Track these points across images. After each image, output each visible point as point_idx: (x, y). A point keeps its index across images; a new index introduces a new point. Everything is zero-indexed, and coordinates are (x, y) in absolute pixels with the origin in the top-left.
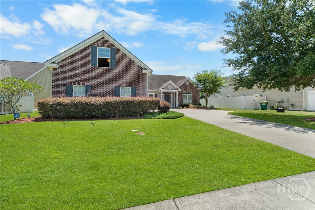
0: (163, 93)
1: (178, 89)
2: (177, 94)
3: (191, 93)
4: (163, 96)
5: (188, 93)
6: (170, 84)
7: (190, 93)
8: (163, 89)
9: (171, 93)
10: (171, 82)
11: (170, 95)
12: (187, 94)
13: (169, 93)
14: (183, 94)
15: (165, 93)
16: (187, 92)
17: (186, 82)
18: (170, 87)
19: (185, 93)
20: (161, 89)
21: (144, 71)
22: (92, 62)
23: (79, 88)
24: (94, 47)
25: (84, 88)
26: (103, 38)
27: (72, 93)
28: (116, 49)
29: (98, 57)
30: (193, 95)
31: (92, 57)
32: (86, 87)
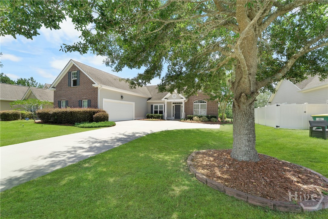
1: (182, 98)
2: (183, 103)
3: (205, 102)
4: (173, 106)
5: (201, 103)
6: (175, 93)
7: (203, 102)
8: (166, 98)
10: (175, 90)
11: (181, 105)
12: (200, 104)
13: (180, 103)
14: (194, 104)
15: (176, 103)
18: (174, 96)
19: (197, 103)
20: (163, 99)
21: (93, 85)
22: (68, 83)
23: (63, 102)
24: (69, 73)
25: (65, 103)
26: (74, 65)
27: (61, 106)
28: (80, 71)
29: (72, 79)
30: (208, 105)
31: (68, 80)
32: (66, 102)
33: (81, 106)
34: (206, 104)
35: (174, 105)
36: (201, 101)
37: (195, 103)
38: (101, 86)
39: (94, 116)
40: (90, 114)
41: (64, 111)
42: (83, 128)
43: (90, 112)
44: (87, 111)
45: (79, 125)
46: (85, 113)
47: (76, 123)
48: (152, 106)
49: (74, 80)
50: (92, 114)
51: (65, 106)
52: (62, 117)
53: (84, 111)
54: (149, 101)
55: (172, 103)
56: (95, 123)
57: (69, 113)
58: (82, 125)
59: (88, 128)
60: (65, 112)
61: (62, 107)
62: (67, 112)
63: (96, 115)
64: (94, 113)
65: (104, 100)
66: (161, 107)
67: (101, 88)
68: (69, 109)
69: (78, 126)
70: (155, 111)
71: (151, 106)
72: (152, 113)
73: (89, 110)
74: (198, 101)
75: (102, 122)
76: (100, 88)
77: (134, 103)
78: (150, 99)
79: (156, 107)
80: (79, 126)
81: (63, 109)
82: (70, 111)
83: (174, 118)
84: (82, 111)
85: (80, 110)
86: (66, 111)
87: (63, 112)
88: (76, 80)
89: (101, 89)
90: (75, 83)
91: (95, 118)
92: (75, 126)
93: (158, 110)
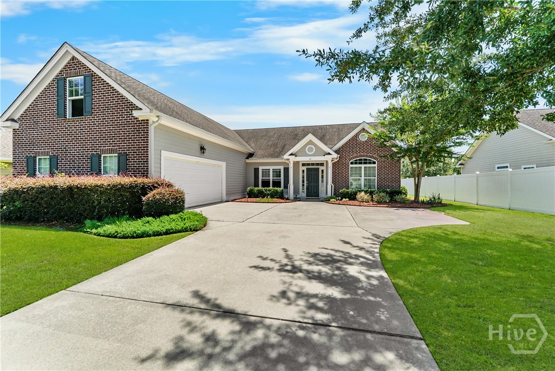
0: (303, 165)
1: (329, 154)
2: (330, 165)
3: (374, 163)
4: (303, 171)
5: (365, 163)
6: (310, 142)
7: (370, 163)
8: (291, 154)
9: (322, 164)
10: (310, 137)
11: (321, 168)
12: (363, 166)
13: (318, 164)
14: (351, 166)
15: (308, 164)
16: (361, 160)
17: (357, 135)
18: (310, 150)
19: (356, 163)
20: (286, 156)
21: (136, 113)
22: (58, 110)
23: (43, 161)
24: (60, 81)
25: (48, 162)
26: (73, 58)
27: (35, 171)
28: (93, 75)
29: (68, 98)
30: (379, 168)
31: (58, 101)
32: (50, 159)
33: (96, 170)
34: (376, 165)
35: (305, 168)
36: (365, 160)
37: (352, 163)
38: (158, 116)
39: (144, 198)
40: (132, 194)
41: (47, 185)
42: (116, 237)
43: (131, 187)
44: (122, 186)
45: (99, 226)
46: (117, 189)
47: (88, 222)
48: (256, 170)
49: (73, 101)
50: (137, 191)
51: (48, 169)
52: (40, 204)
53: (114, 186)
54: (249, 161)
55: (301, 165)
56: (150, 219)
57: (63, 190)
58: (110, 228)
59: (133, 237)
60: (51, 187)
61: (37, 173)
62: (56, 187)
63: (150, 195)
64: (145, 190)
65: (164, 154)
66: (277, 173)
67: (159, 122)
68: (62, 180)
69: (94, 231)
70: (262, 181)
71: (253, 170)
72: (256, 185)
73: (127, 180)
74: (359, 160)
75: (173, 216)
76: (154, 122)
77: (225, 163)
78: (251, 155)
79: (266, 173)
80: (100, 230)
81: (43, 179)
82: (68, 184)
83: (304, 195)
84: (109, 185)
85: (99, 183)
86: (52, 184)
87: (44, 187)
88: (82, 100)
89: (156, 124)
90: (78, 109)
91: (147, 204)
92: (87, 232)
93: (271, 178)
